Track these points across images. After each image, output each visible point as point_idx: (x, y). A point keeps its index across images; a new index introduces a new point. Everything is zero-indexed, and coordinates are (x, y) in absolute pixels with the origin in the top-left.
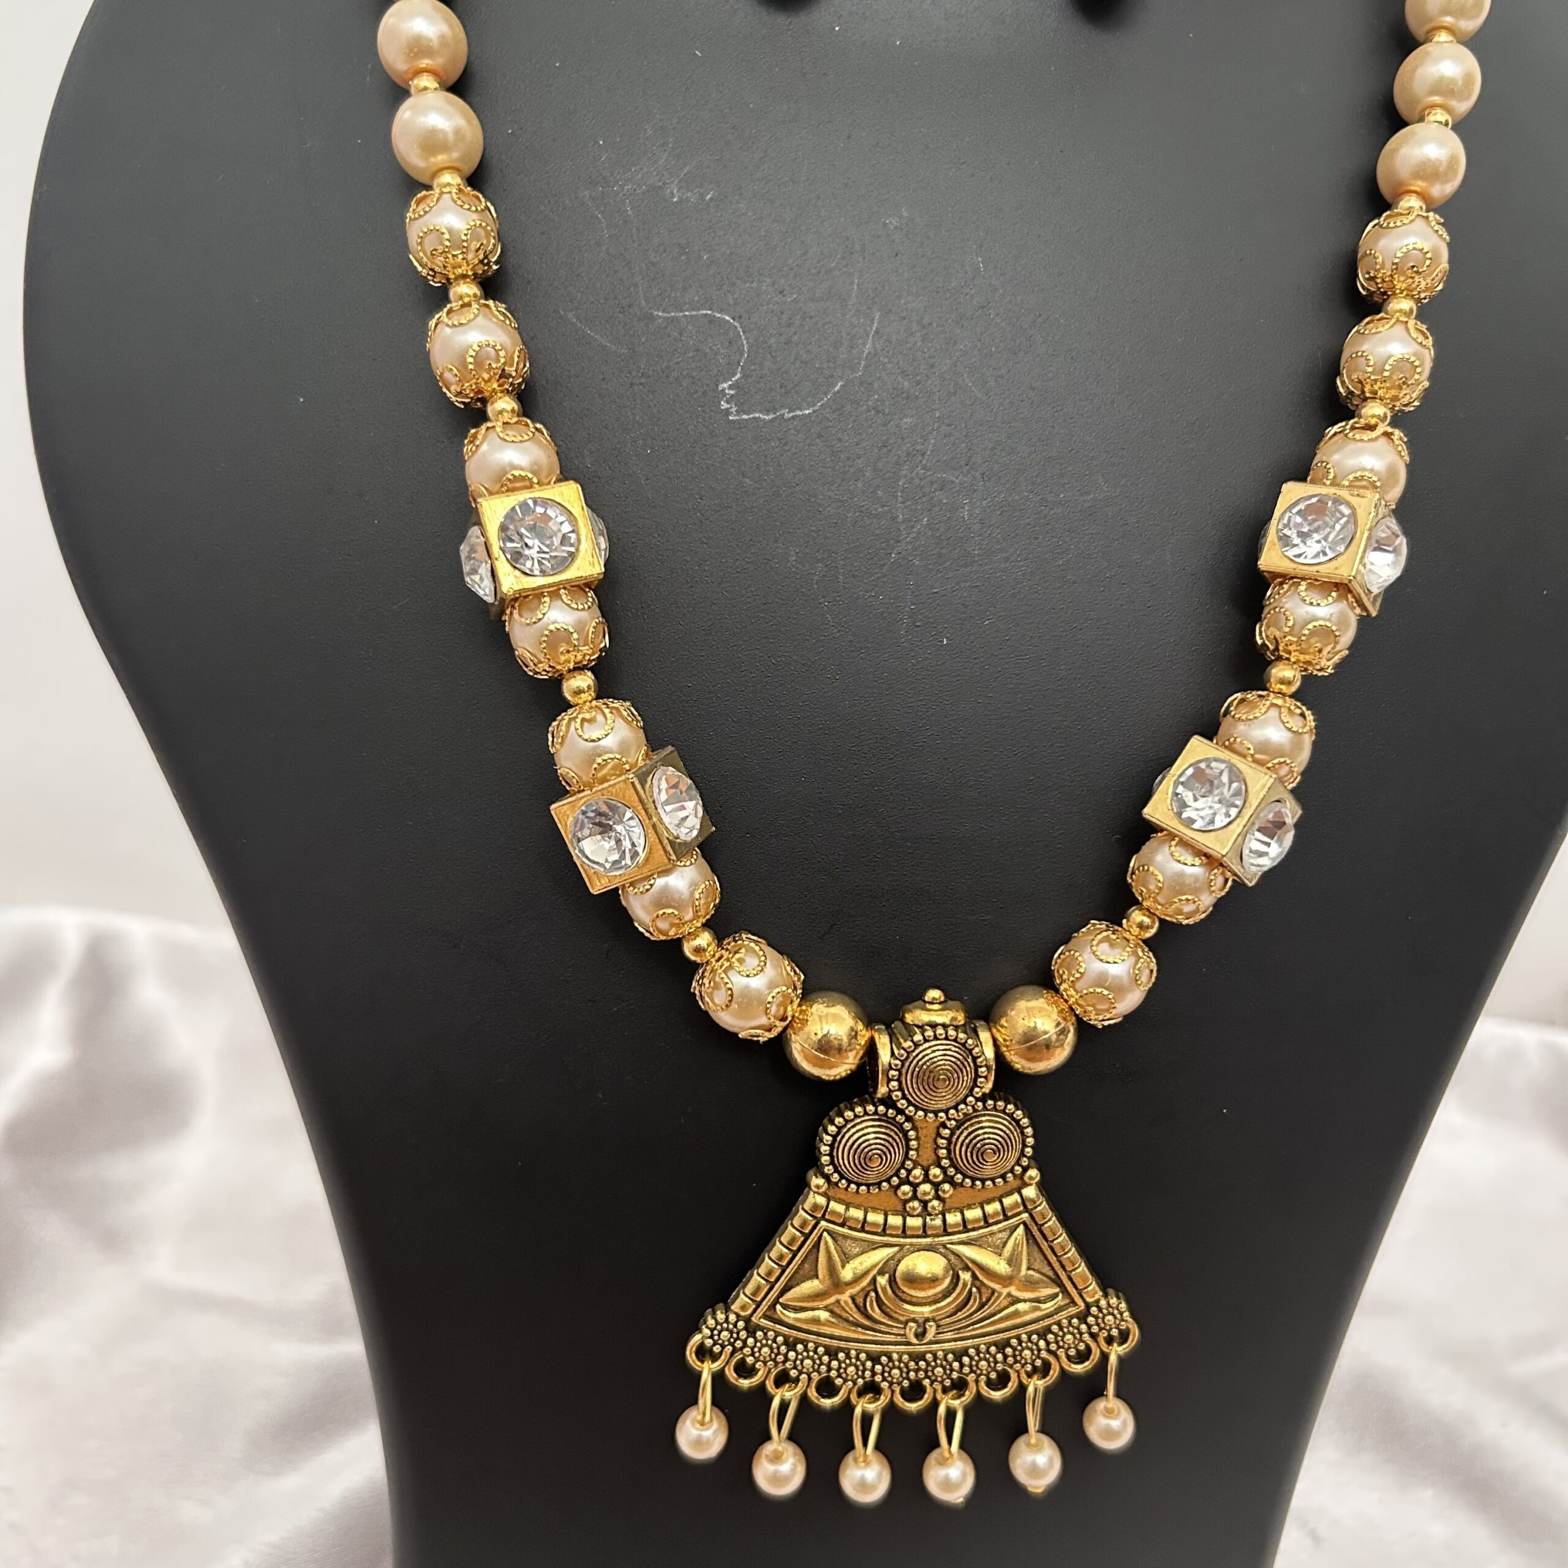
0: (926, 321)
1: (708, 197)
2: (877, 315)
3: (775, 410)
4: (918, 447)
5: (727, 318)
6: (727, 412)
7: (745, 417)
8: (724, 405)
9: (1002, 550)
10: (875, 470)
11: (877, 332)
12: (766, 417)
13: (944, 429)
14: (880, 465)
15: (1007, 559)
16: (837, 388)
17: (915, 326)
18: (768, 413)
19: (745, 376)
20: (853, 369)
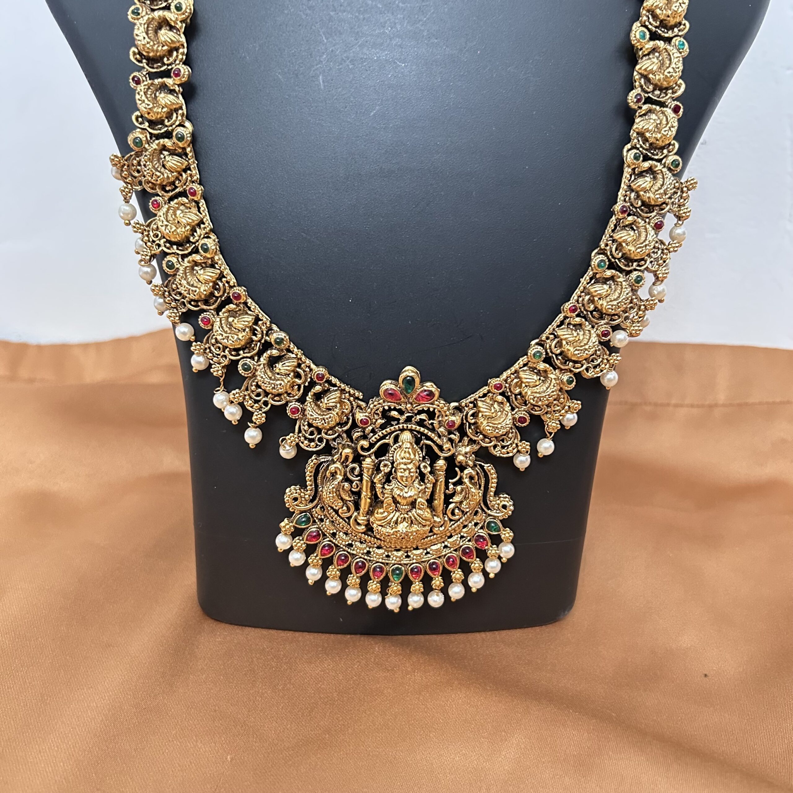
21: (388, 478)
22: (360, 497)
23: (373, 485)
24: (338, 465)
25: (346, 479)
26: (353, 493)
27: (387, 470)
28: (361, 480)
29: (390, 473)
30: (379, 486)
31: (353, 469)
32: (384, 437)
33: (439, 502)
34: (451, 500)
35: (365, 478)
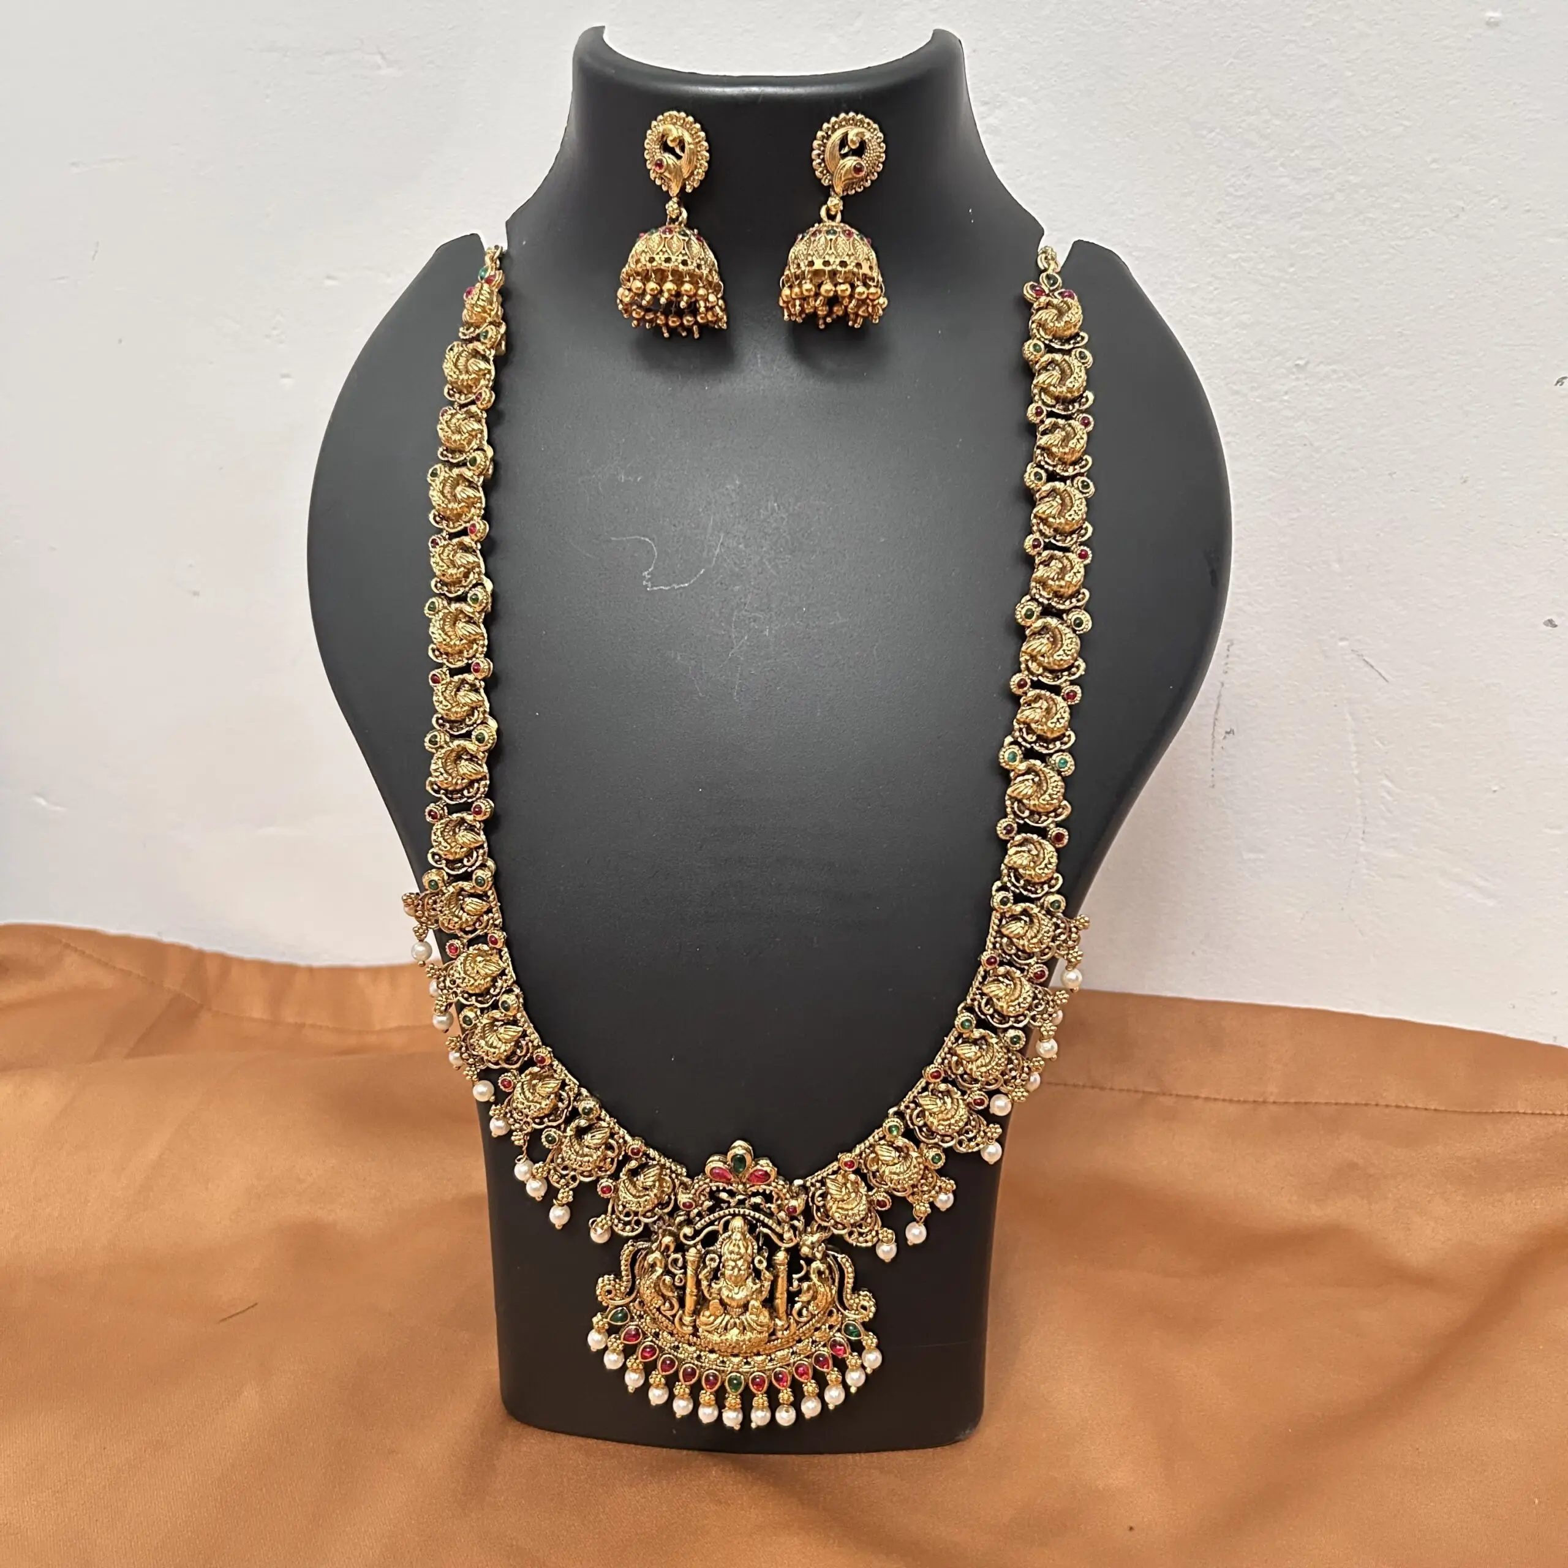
0: (747, 537)
1: (639, 479)
2: (722, 535)
3: (670, 585)
4: (743, 600)
5: (647, 540)
6: (647, 586)
7: (655, 588)
8: (644, 583)
9: (786, 651)
10: (721, 613)
11: (722, 544)
12: (667, 588)
13: (756, 591)
14: (723, 610)
15: (789, 656)
16: (702, 572)
17: (741, 540)
18: (666, 586)
19: (655, 568)
20: (710, 563)
21: (716, 1274)
22: (684, 1293)
23: (698, 1283)
24: (657, 1254)
25: (667, 1272)
26: (677, 1288)
27: (714, 1265)
28: (685, 1273)
29: (717, 1269)
30: (705, 1283)
31: (675, 1261)
32: (712, 1223)
33: (781, 1301)
34: (797, 1299)
35: (690, 1272)
